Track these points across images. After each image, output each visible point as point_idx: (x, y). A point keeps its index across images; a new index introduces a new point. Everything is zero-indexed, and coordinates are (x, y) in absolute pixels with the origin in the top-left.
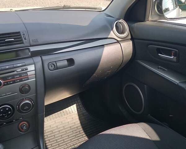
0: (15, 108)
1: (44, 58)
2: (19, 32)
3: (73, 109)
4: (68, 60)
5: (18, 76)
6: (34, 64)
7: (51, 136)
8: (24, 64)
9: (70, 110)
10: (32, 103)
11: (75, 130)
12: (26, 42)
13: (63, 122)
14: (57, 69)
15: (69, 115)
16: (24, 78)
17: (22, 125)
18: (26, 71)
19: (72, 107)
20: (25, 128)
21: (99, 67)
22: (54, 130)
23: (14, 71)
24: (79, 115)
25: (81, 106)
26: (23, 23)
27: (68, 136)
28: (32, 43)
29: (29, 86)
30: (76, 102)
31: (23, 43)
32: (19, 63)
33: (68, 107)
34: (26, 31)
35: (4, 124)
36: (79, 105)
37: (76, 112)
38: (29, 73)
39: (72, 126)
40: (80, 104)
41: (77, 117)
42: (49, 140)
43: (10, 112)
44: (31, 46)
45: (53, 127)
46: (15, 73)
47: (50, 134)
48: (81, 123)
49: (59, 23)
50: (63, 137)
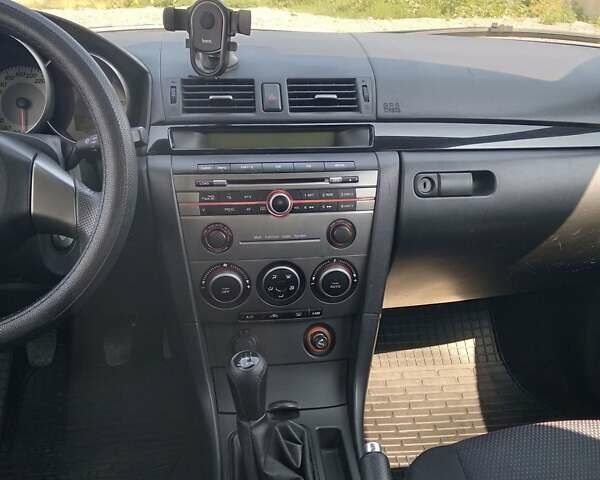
0: (308, 280)
1: (408, 157)
2: (353, 81)
3: (463, 352)
4: (477, 175)
5: (332, 195)
6: (379, 169)
7: (384, 413)
8: (351, 165)
9: (454, 352)
10: (353, 278)
11: (460, 417)
12: (367, 107)
13: (426, 383)
14: (440, 194)
15: (447, 366)
16: (345, 203)
17: (315, 333)
18: (354, 185)
19: (461, 344)
20: (321, 343)
21: (575, 216)
22: (395, 398)
23: (322, 180)
24: (479, 376)
25: (490, 349)
26: (369, 59)
27: (435, 426)
28: (382, 113)
29: (353, 228)
30: (477, 333)
31: (357, 110)
32: (338, 161)
33: (447, 342)
34: (370, 78)
35: (274, 316)
36: (484, 345)
37: (472, 365)
38: (359, 193)
39: (453, 402)
40: (488, 340)
41: (473, 381)
42: (376, 421)
43: (292, 288)
44: (379, 120)
45: (394, 390)
46: (325, 184)
47: (381, 406)
48: (481, 400)
49: (469, 65)
50: (419, 427)
